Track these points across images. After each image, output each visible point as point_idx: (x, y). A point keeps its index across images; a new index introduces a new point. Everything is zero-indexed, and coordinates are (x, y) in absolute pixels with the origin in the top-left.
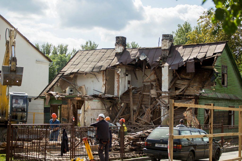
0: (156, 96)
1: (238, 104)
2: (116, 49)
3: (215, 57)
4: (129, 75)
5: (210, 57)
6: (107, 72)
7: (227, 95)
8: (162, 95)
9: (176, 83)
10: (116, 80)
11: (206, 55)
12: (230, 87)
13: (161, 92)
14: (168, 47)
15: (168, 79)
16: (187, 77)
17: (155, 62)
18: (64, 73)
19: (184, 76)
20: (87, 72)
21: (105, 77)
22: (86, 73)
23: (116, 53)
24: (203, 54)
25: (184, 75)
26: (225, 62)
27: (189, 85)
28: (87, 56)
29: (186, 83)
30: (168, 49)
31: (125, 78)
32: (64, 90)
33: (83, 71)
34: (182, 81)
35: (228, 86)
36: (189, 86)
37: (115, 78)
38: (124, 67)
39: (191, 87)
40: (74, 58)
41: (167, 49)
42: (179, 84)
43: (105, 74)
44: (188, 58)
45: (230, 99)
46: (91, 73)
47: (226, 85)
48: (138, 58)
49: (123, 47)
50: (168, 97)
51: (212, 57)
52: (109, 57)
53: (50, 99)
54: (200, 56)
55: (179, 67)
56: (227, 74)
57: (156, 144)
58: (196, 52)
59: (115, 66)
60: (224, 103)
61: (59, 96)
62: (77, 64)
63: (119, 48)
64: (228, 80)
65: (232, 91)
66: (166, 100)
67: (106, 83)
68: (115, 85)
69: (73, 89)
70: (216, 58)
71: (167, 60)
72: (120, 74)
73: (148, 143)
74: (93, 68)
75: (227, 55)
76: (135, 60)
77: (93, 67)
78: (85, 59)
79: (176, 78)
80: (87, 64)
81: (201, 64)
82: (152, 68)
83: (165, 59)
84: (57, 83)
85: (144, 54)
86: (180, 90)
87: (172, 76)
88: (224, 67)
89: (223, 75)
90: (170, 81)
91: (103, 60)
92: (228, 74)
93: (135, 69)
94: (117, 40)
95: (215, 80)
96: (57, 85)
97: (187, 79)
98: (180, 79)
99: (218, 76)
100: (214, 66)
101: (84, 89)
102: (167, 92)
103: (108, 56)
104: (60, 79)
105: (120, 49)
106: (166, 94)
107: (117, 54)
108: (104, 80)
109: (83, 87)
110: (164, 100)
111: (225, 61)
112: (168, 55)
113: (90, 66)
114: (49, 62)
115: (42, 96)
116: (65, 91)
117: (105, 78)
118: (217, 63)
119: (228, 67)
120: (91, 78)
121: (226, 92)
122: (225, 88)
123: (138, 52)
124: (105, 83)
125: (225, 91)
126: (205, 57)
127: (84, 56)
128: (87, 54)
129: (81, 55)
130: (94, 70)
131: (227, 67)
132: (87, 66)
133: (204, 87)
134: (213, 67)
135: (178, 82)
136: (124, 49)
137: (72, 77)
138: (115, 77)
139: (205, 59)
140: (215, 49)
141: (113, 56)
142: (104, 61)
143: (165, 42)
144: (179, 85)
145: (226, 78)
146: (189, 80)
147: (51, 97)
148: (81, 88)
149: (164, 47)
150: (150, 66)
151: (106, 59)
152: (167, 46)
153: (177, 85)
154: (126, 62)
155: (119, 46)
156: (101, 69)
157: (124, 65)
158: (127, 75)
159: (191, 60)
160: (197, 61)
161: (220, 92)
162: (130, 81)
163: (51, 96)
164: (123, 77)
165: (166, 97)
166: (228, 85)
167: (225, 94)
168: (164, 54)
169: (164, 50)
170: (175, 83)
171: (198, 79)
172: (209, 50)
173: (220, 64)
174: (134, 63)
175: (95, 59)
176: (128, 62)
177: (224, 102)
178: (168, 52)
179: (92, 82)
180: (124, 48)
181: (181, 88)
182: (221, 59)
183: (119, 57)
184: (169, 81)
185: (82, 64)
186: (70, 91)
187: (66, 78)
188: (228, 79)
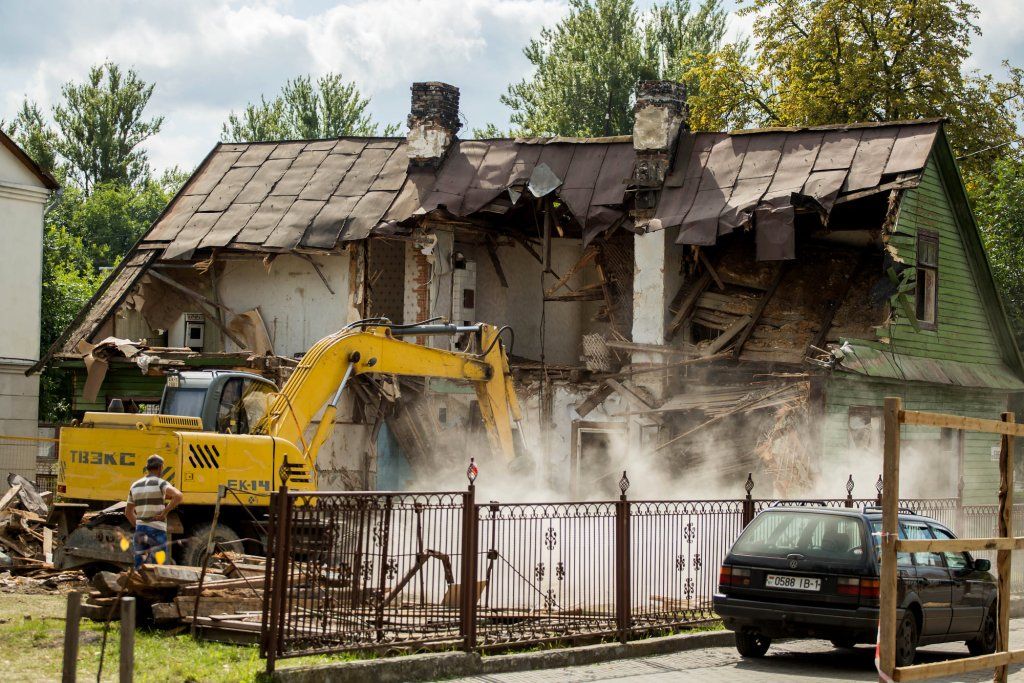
0: (602, 366)
1: (977, 407)
2: (411, 144)
3: (888, 192)
4: (470, 265)
5: (867, 193)
6: (369, 248)
7: (938, 367)
8: (634, 361)
9: (699, 308)
10: (411, 286)
11: (845, 182)
12: (946, 327)
13: (631, 347)
14: (666, 138)
15: (662, 287)
16: (748, 281)
17: (604, 206)
18: (160, 252)
19: (733, 275)
20: (281, 248)
21: (362, 272)
22: (274, 254)
23: (412, 160)
24: (836, 179)
25: (735, 272)
26: (930, 217)
27: (762, 315)
28: (272, 172)
29: (746, 307)
30: (663, 151)
31: (450, 279)
32: (161, 332)
33: (260, 244)
34: (727, 299)
35: (940, 326)
36: (759, 322)
37: (408, 277)
38: (449, 228)
39: (768, 328)
40: (203, 177)
41: (658, 147)
42: (713, 311)
43: (361, 258)
44: (764, 195)
45: (948, 385)
46: (299, 254)
47: (930, 319)
48: (522, 186)
49: (446, 131)
50: (660, 373)
51: (877, 191)
52: (378, 177)
53: (109, 373)
54: (823, 186)
55: (723, 233)
56: (935, 269)
57: (769, 576)
58: (799, 169)
59: (412, 223)
60: (924, 402)
61: (153, 358)
62: (222, 208)
63: (429, 138)
64: (940, 297)
65: (954, 350)
66: (653, 381)
67: (365, 300)
68: (405, 310)
69: (201, 327)
70: (897, 200)
71: (663, 200)
72: (431, 260)
73: (736, 572)
74: (309, 230)
75: (936, 182)
76: (504, 196)
77: (306, 222)
78: (260, 188)
79: (700, 284)
80: (272, 209)
81: (826, 224)
82: (590, 237)
83: (651, 195)
84: (129, 299)
85: (549, 168)
86: (721, 341)
87: (680, 273)
88: (927, 239)
89: (921, 276)
90: (672, 297)
91: (351, 190)
92: (940, 269)
93: (495, 236)
94: (419, 99)
95: (894, 298)
96: (133, 306)
97: (748, 290)
98: (722, 287)
99: (905, 280)
100: (889, 233)
101: (259, 328)
102: (657, 346)
103: (372, 173)
104: (146, 280)
105: (428, 144)
106: (652, 359)
107: (419, 168)
108: (357, 288)
109: (255, 316)
110: (642, 384)
111: (931, 209)
112: (662, 179)
113: (291, 218)
114: (46, 191)
115: (66, 359)
116: (166, 335)
117: (362, 279)
118: (902, 222)
119: (941, 240)
120: (291, 274)
121: (933, 354)
122: (930, 333)
123: (517, 158)
124: (360, 301)
125: (929, 346)
126: (842, 192)
127: (252, 170)
128: (267, 159)
129: (236, 165)
130: (314, 240)
131: (936, 238)
132: (277, 216)
133: (832, 326)
134: (886, 239)
135: (709, 301)
136: (448, 143)
137: (206, 270)
138: (407, 270)
139: (841, 201)
140: (887, 157)
141: (397, 173)
142: (356, 199)
143: (650, 115)
144: (711, 318)
145: (933, 289)
146: (757, 292)
147: (110, 363)
148: (243, 321)
149: (644, 138)
150: (579, 226)
151: (366, 187)
152: (660, 137)
153: (704, 315)
154: (462, 204)
155: (426, 129)
156: (346, 237)
157: (451, 217)
158: (460, 265)
159: (775, 202)
160: (808, 209)
161: (907, 352)
162: (472, 292)
163: (116, 359)
164: (446, 274)
165: (652, 370)
166: (940, 319)
167: (926, 360)
168: (644, 172)
169: (648, 153)
170: (694, 308)
171: (799, 291)
172: (862, 159)
173: (913, 225)
174: (500, 209)
175: (308, 188)
176: (473, 207)
177: (924, 398)
178: (665, 162)
179: (298, 294)
180: (448, 139)
181: (722, 332)
182: (915, 204)
183: (429, 179)
184: (665, 296)
185: (247, 208)
186: (188, 337)
187: (167, 272)
188: (941, 290)
